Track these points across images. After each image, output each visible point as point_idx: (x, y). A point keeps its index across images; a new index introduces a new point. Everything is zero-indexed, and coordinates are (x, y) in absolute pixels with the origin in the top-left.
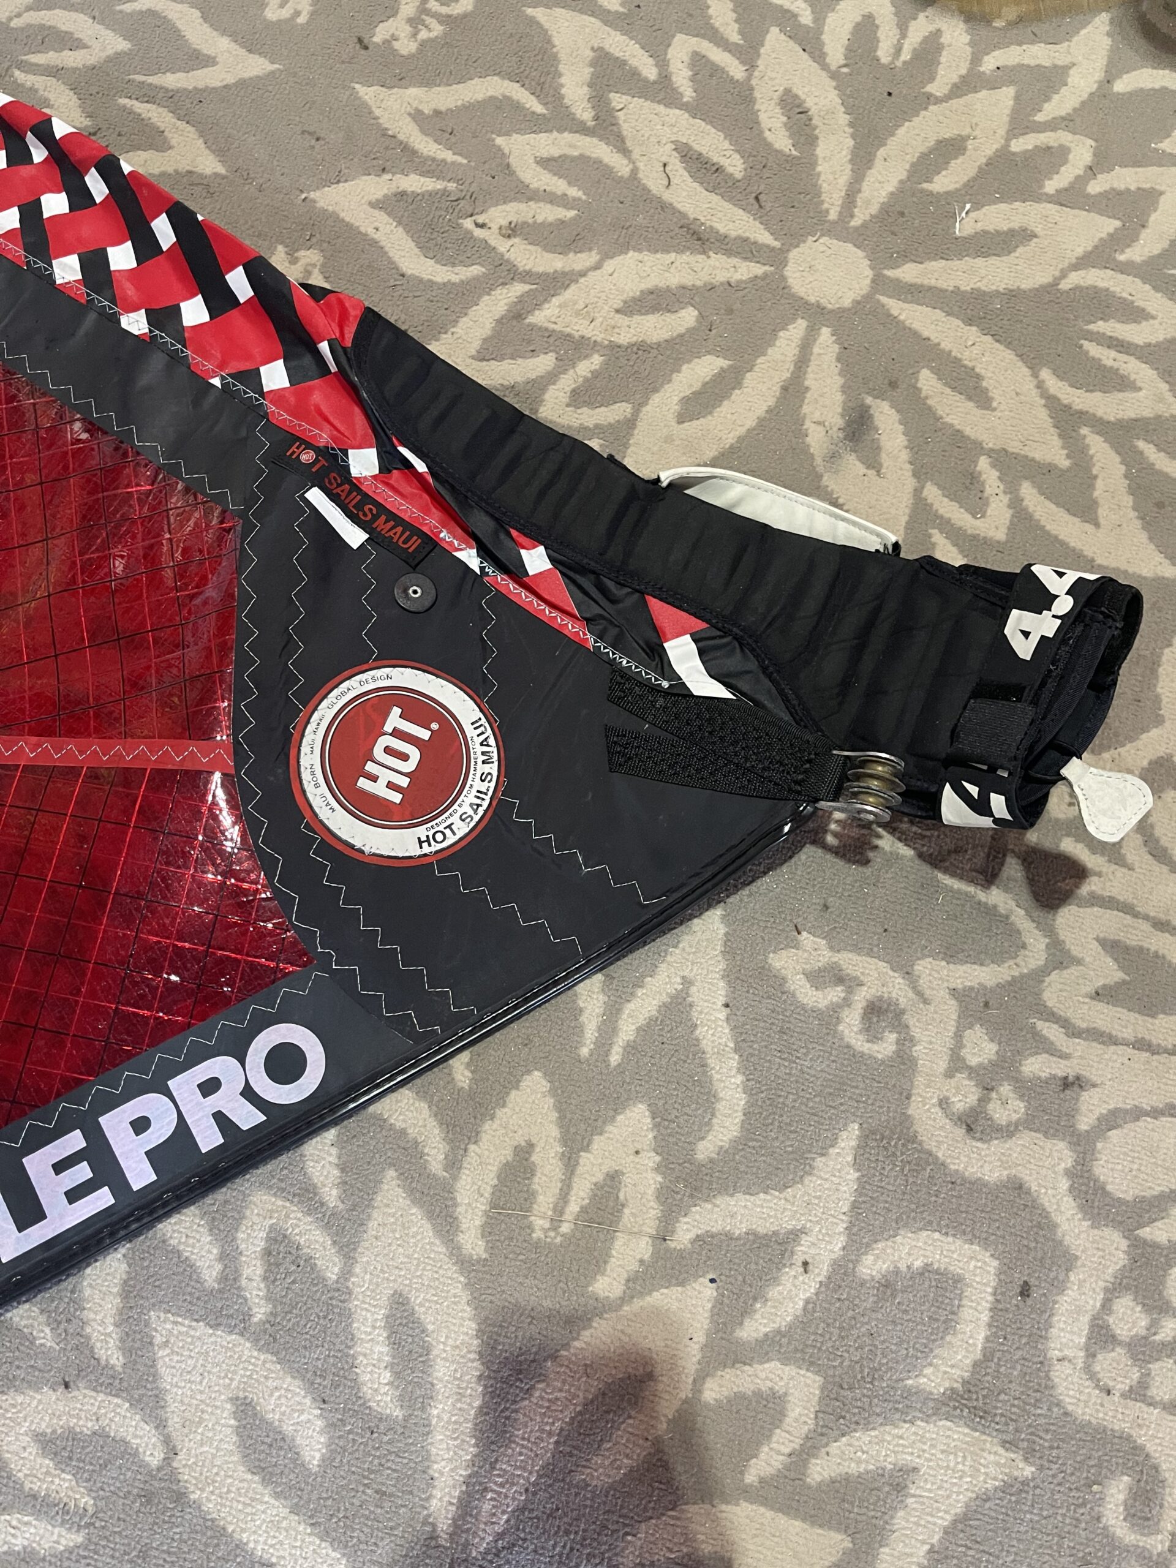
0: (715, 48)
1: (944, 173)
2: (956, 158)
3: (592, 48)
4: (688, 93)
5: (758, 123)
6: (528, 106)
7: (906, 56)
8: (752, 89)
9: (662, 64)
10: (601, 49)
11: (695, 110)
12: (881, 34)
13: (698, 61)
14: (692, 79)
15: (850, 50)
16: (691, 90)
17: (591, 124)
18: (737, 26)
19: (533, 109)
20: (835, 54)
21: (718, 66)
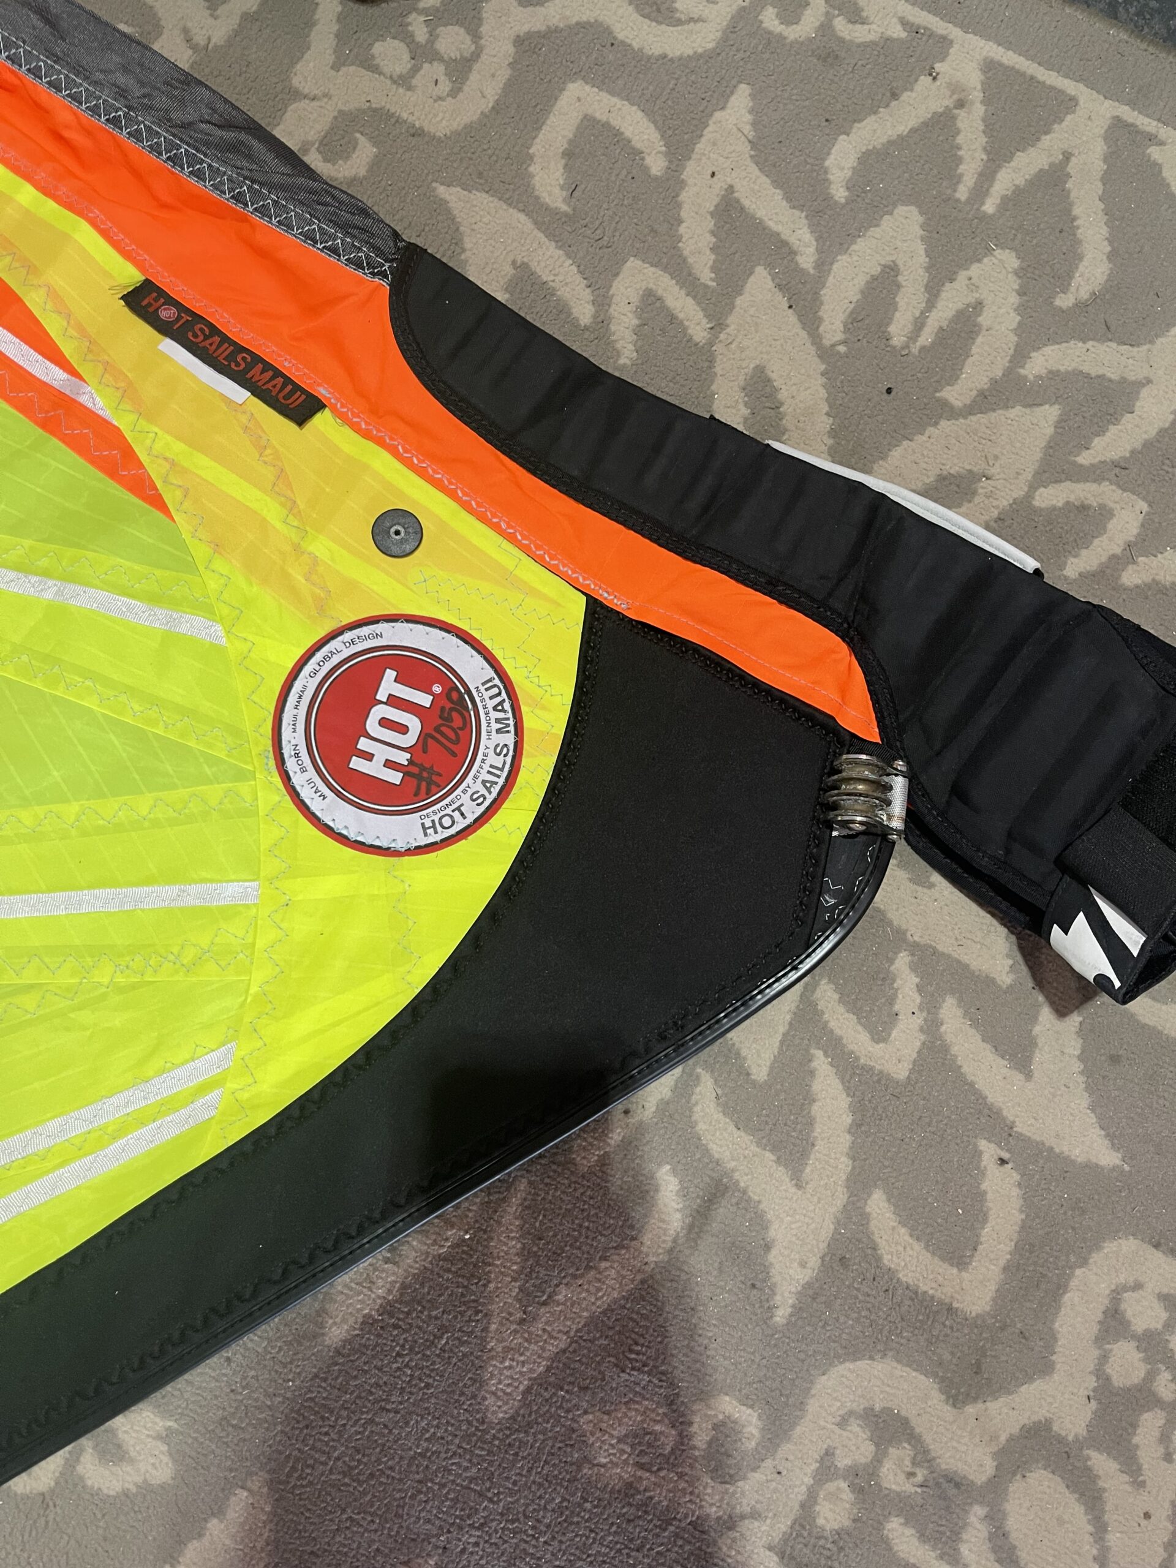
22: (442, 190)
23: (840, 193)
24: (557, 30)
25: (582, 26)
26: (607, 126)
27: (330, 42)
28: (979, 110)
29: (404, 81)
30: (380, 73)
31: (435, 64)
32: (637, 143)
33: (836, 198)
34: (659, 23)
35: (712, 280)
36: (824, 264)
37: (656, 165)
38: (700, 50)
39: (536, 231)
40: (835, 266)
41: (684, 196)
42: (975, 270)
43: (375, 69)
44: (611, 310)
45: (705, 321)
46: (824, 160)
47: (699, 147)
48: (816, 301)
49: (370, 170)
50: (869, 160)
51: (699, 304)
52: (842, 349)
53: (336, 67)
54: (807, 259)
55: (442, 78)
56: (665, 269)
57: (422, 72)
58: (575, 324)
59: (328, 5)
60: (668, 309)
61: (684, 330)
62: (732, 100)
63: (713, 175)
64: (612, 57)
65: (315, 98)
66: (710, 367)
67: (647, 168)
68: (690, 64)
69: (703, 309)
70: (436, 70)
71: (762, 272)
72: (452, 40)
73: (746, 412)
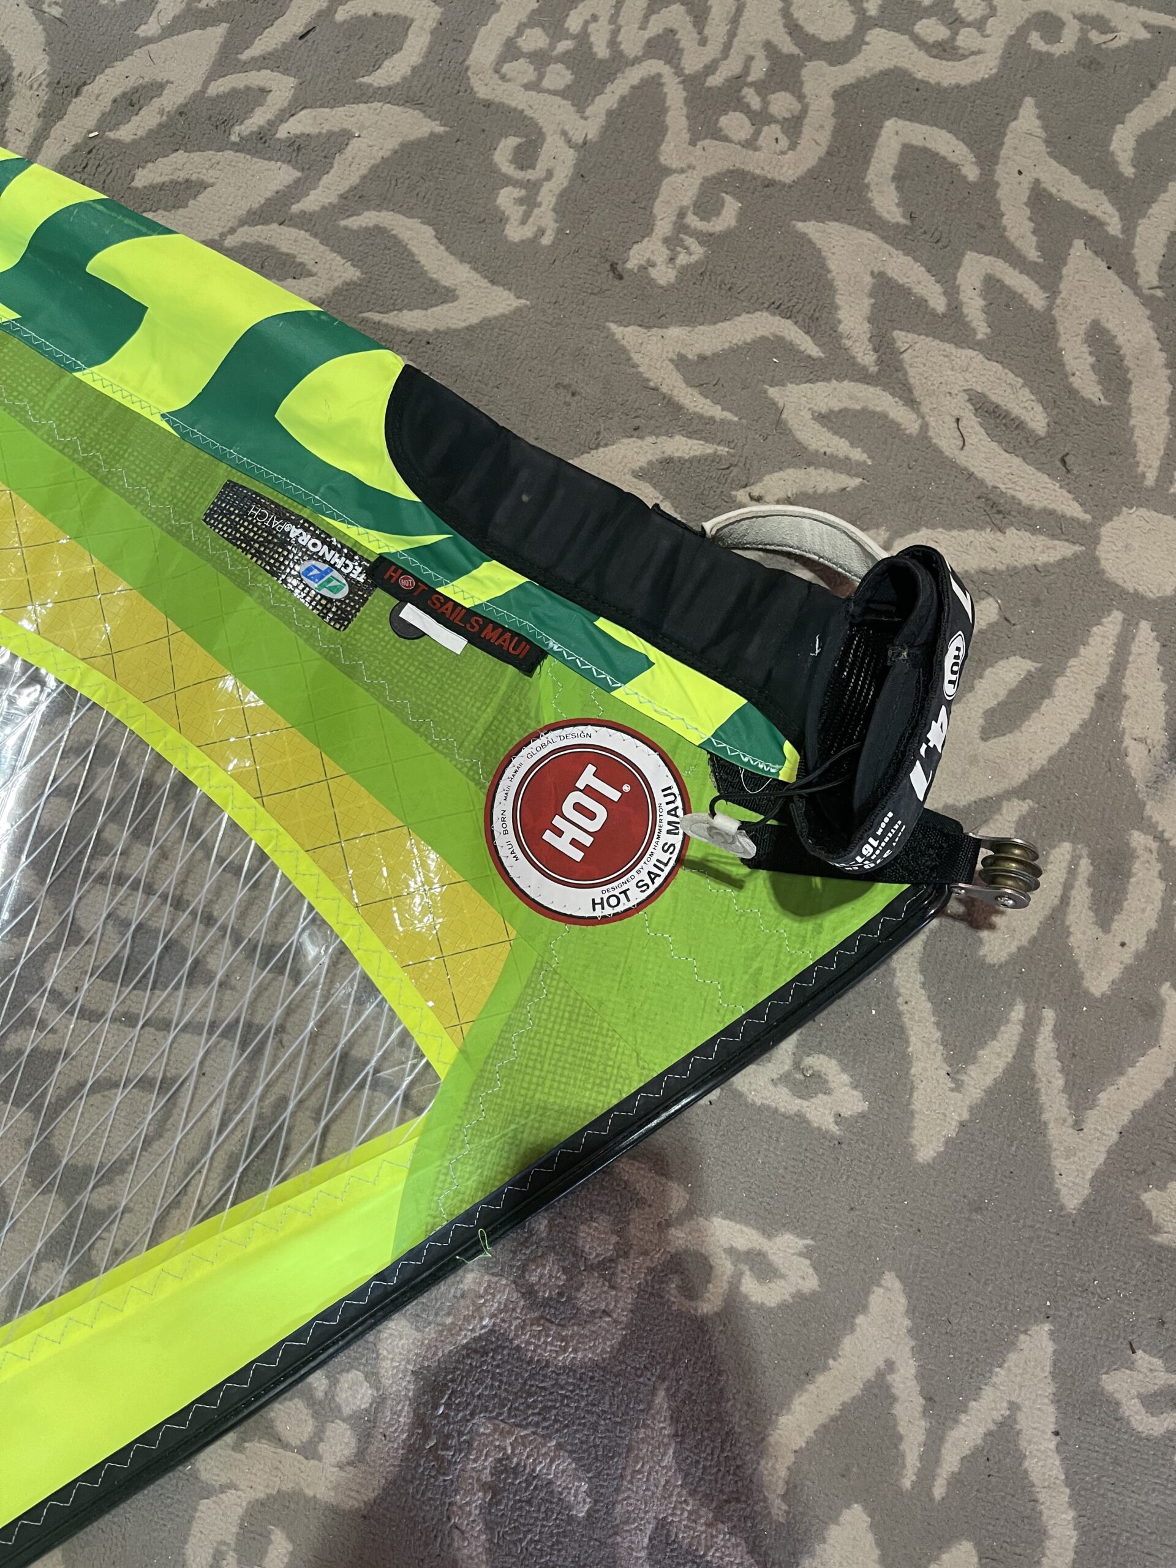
22: (800, 226)
23: (1129, 171)
24: (866, 81)
25: (885, 73)
26: (925, 150)
27: (684, 122)
29: (750, 144)
30: (731, 141)
31: (773, 126)
32: (952, 158)
33: (1126, 175)
34: (948, 60)
35: (1039, 257)
36: (1129, 229)
37: (971, 172)
38: (987, 76)
39: (885, 244)
40: (1139, 229)
41: (1000, 194)
43: (726, 139)
44: (961, 297)
45: (1040, 292)
46: (1108, 146)
47: (1003, 152)
48: (1131, 261)
49: (739, 220)
50: (1144, 141)
51: (1032, 278)
52: (1159, 293)
53: (693, 143)
54: (1114, 227)
55: (780, 136)
56: (998, 255)
57: (763, 134)
58: (933, 313)
59: (675, 94)
60: (1008, 288)
61: (1025, 302)
62: (1021, 111)
63: (1020, 173)
64: (915, 93)
65: (682, 171)
66: (1054, 329)
67: (965, 177)
68: (981, 88)
69: (1037, 283)
70: (775, 130)
71: (1079, 243)
72: (782, 103)
73: (1092, 360)
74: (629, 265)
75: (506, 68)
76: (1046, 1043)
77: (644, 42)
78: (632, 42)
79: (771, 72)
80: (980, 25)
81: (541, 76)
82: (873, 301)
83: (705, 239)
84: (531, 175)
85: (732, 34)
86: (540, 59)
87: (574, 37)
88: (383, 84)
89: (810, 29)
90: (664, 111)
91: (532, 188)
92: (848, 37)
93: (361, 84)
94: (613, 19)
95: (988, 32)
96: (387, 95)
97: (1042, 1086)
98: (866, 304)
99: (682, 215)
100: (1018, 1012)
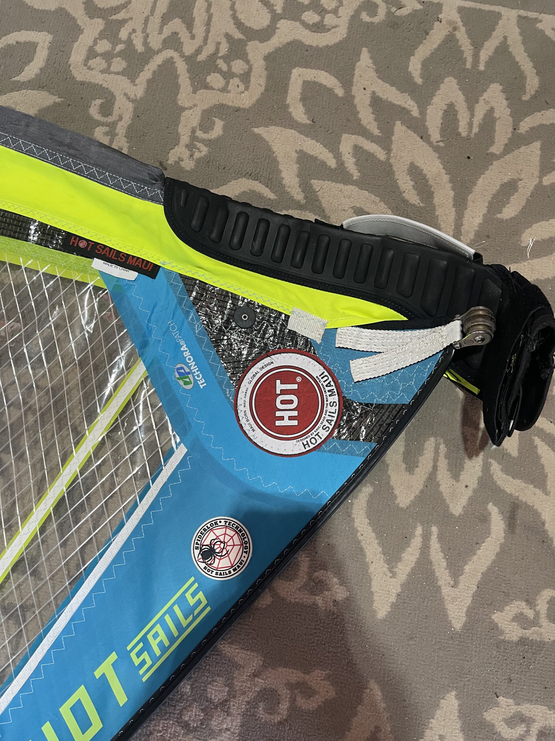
0: (366, 141)
1: (508, 206)
2: (513, 195)
3: (296, 151)
4: (356, 175)
5: (398, 188)
6: (265, 195)
7: (475, 130)
8: (391, 166)
9: (338, 156)
10: (301, 151)
11: (361, 184)
12: (459, 117)
13: (357, 150)
14: (356, 163)
15: (443, 131)
16: (356, 171)
17: (303, 202)
18: (376, 123)
19: (269, 196)
20: (435, 135)
21: (370, 153)
22: (256, 130)
23: (419, 81)
24: (280, 49)
25: (289, 44)
26: (315, 83)
27: (188, 82)
28: (463, 29)
29: (224, 90)
30: (214, 89)
31: (235, 78)
32: (329, 85)
33: (418, 83)
34: (321, 33)
35: (379, 133)
36: (423, 112)
37: (340, 92)
38: (341, 39)
39: (301, 135)
40: (428, 111)
41: (356, 101)
42: (485, 95)
43: (212, 88)
44: (343, 158)
45: (382, 151)
46: (408, 68)
47: (355, 80)
48: (426, 129)
49: (224, 131)
50: (426, 64)
51: (377, 144)
52: (441, 144)
53: (194, 92)
54: (415, 112)
55: (240, 84)
56: (359, 134)
57: (231, 84)
58: (330, 169)
59: (181, 66)
60: (366, 150)
61: (376, 157)
62: (362, 56)
63: (365, 89)
64: (306, 53)
65: (191, 108)
66: (391, 169)
67: (337, 95)
68: (339, 46)
69: (380, 146)
70: (236, 81)
71: (398, 123)
72: (238, 66)
73: (412, 183)
74: (170, 162)
75: (91, 63)
76: (435, 545)
77: (162, 41)
78: (155, 42)
79: (230, 50)
80: (335, 11)
81: (109, 66)
82: (298, 166)
83: (208, 143)
84: (110, 119)
85: (208, 31)
86: (108, 56)
87: (124, 42)
88: (26, 79)
89: (248, 24)
90: (177, 77)
91: (113, 125)
92: (268, 26)
93: (14, 82)
94: (144, 30)
95: (340, 15)
96: (30, 85)
97: (436, 567)
98: (295, 167)
99: (193, 131)
100: (419, 531)
